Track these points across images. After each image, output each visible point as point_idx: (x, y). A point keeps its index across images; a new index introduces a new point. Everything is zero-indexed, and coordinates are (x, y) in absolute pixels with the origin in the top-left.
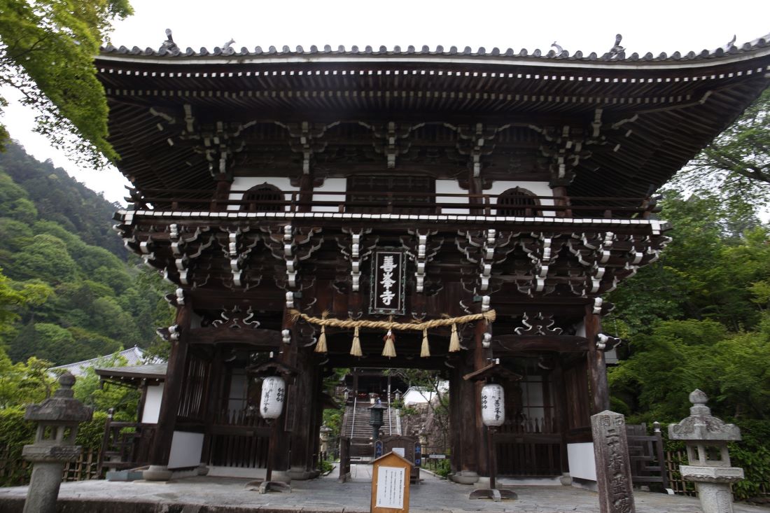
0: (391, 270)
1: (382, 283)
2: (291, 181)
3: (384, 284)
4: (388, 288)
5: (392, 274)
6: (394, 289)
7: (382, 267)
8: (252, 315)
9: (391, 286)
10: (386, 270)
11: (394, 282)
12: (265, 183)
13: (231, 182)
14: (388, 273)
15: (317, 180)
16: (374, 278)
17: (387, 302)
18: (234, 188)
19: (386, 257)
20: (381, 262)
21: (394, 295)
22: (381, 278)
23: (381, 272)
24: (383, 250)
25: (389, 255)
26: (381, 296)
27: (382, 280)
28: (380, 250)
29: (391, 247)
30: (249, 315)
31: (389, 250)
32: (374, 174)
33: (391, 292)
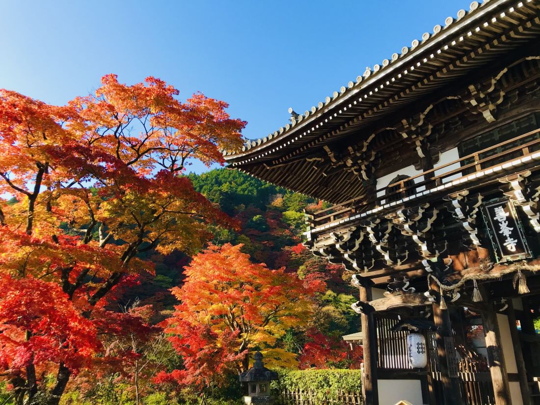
0: (505, 219)
1: (501, 232)
2: (415, 166)
3: (503, 233)
4: (508, 236)
5: (507, 222)
6: (514, 235)
7: (495, 219)
8: (408, 283)
9: (510, 233)
10: (500, 220)
11: (512, 229)
12: (398, 175)
13: (375, 183)
14: (503, 222)
15: (433, 158)
16: (491, 229)
17: (512, 248)
18: (378, 187)
19: (495, 209)
20: (493, 214)
21: (516, 241)
22: (498, 228)
23: (497, 224)
24: (490, 204)
25: (497, 206)
26: (505, 244)
27: (500, 230)
28: (487, 205)
29: (496, 199)
30: (405, 284)
31: (496, 202)
32: (477, 134)
33: (512, 239)
